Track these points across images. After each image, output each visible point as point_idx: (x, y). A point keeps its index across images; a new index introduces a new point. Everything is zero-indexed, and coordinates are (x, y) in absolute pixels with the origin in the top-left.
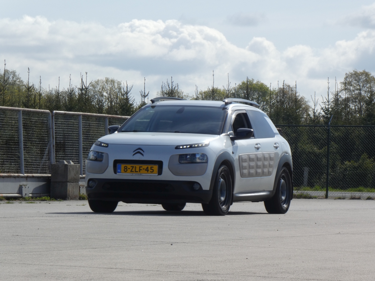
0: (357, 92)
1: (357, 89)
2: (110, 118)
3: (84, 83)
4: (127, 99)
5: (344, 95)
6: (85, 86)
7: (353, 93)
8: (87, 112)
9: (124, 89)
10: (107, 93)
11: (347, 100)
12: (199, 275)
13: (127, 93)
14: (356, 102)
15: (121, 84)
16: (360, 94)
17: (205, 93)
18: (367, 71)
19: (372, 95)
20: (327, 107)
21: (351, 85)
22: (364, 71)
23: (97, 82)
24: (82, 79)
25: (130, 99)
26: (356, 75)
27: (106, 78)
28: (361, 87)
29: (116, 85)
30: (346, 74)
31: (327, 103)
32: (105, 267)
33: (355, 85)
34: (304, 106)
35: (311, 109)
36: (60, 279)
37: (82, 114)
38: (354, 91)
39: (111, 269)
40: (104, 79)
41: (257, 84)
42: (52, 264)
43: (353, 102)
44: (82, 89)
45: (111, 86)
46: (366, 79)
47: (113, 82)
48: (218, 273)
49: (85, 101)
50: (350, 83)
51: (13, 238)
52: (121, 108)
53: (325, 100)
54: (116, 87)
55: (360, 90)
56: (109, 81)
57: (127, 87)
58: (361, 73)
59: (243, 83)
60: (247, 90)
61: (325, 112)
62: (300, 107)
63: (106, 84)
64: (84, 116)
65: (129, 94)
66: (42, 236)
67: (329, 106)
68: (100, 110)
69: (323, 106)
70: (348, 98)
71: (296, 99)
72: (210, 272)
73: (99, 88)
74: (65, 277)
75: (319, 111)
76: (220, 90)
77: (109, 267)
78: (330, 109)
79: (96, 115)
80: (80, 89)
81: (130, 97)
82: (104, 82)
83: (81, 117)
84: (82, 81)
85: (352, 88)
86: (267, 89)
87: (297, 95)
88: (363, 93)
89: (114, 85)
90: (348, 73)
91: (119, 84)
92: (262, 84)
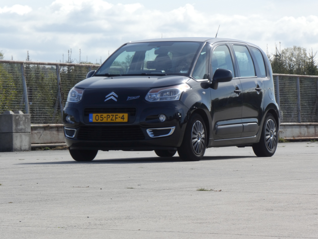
2: (300, 78)
3: (278, 51)
4: (312, 62)
6: (279, 53)
8: (282, 74)
9: (310, 55)
10: (295, 58)
13: (312, 58)
15: (306, 50)
23: (287, 50)
24: (276, 47)
25: (315, 62)
27: (294, 46)
29: (302, 51)
32: (309, 194)
36: (276, 203)
37: (279, 75)
39: (314, 195)
40: (293, 47)
42: (267, 192)
44: (277, 56)
45: (298, 52)
47: (299, 49)
49: (280, 65)
51: (235, 173)
52: (308, 69)
54: (302, 53)
56: (296, 49)
57: (312, 53)
63: (294, 51)
64: (280, 76)
65: (314, 58)
66: (256, 171)
68: (291, 72)
73: (288, 54)
74: (280, 202)
77: (313, 194)
79: (289, 76)
80: (275, 55)
81: (315, 60)
82: (293, 50)
83: (278, 77)
84: (276, 49)
89: (300, 51)
91: (304, 50)
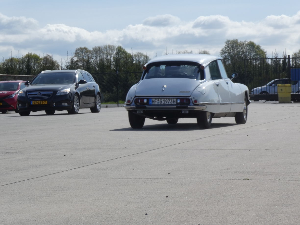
0: (82, 57)
1: (82, 56)
5: (76, 59)
7: (80, 58)
11: (77, 61)
12: (7, 150)
14: (81, 62)
16: (83, 58)
17: (8, 60)
18: (86, 47)
19: (88, 59)
20: (67, 65)
21: (79, 54)
22: (85, 47)
26: (81, 50)
28: (84, 55)
30: (76, 49)
31: (67, 63)
33: (81, 54)
34: (57, 65)
35: (60, 66)
38: (80, 57)
41: (33, 55)
43: (80, 62)
46: (86, 51)
48: (17, 148)
50: (78, 53)
53: (66, 62)
55: (83, 56)
58: (83, 48)
59: (27, 55)
60: (28, 58)
61: (66, 67)
62: (55, 65)
67: (69, 65)
69: (66, 65)
70: (78, 60)
71: (52, 61)
72: (13, 148)
75: (64, 67)
76: (15, 58)
78: (69, 66)
85: (79, 56)
86: (39, 57)
87: (53, 59)
88: (84, 58)
90: (77, 48)
92: (36, 55)
